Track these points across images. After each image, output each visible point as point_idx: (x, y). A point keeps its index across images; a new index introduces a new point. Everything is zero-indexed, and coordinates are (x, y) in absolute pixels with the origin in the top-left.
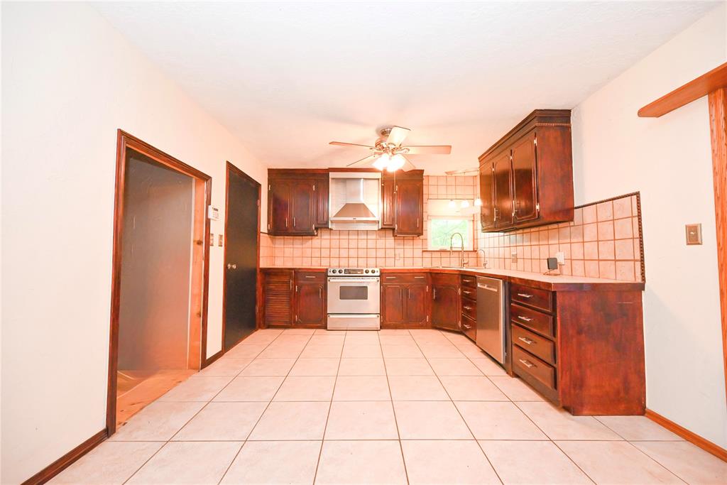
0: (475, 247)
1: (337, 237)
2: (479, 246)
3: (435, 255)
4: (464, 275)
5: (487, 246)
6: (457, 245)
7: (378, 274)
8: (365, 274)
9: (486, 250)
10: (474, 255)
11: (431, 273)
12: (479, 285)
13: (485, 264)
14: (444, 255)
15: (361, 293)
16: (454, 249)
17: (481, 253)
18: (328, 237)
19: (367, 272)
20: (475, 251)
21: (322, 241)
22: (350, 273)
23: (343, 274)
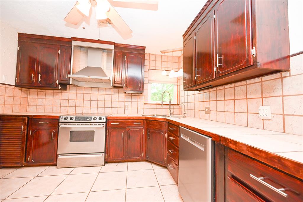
0: (178, 102)
1: (82, 92)
2: (181, 102)
3: (152, 106)
4: (170, 123)
5: (186, 101)
6: (166, 100)
7: (104, 121)
8: (93, 121)
9: (185, 104)
10: (177, 107)
11: (146, 120)
12: (182, 136)
13: (185, 114)
14: (158, 106)
15: (89, 136)
16: (164, 103)
17: (182, 106)
18: (75, 92)
19: (94, 119)
20: (178, 105)
21: (69, 94)
22: (80, 120)
23: (73, 121)
